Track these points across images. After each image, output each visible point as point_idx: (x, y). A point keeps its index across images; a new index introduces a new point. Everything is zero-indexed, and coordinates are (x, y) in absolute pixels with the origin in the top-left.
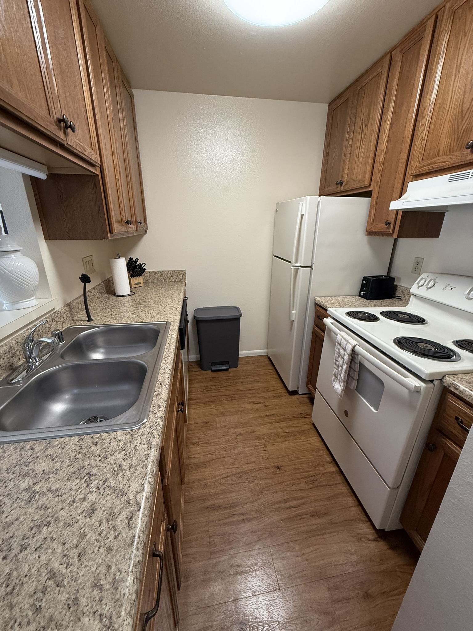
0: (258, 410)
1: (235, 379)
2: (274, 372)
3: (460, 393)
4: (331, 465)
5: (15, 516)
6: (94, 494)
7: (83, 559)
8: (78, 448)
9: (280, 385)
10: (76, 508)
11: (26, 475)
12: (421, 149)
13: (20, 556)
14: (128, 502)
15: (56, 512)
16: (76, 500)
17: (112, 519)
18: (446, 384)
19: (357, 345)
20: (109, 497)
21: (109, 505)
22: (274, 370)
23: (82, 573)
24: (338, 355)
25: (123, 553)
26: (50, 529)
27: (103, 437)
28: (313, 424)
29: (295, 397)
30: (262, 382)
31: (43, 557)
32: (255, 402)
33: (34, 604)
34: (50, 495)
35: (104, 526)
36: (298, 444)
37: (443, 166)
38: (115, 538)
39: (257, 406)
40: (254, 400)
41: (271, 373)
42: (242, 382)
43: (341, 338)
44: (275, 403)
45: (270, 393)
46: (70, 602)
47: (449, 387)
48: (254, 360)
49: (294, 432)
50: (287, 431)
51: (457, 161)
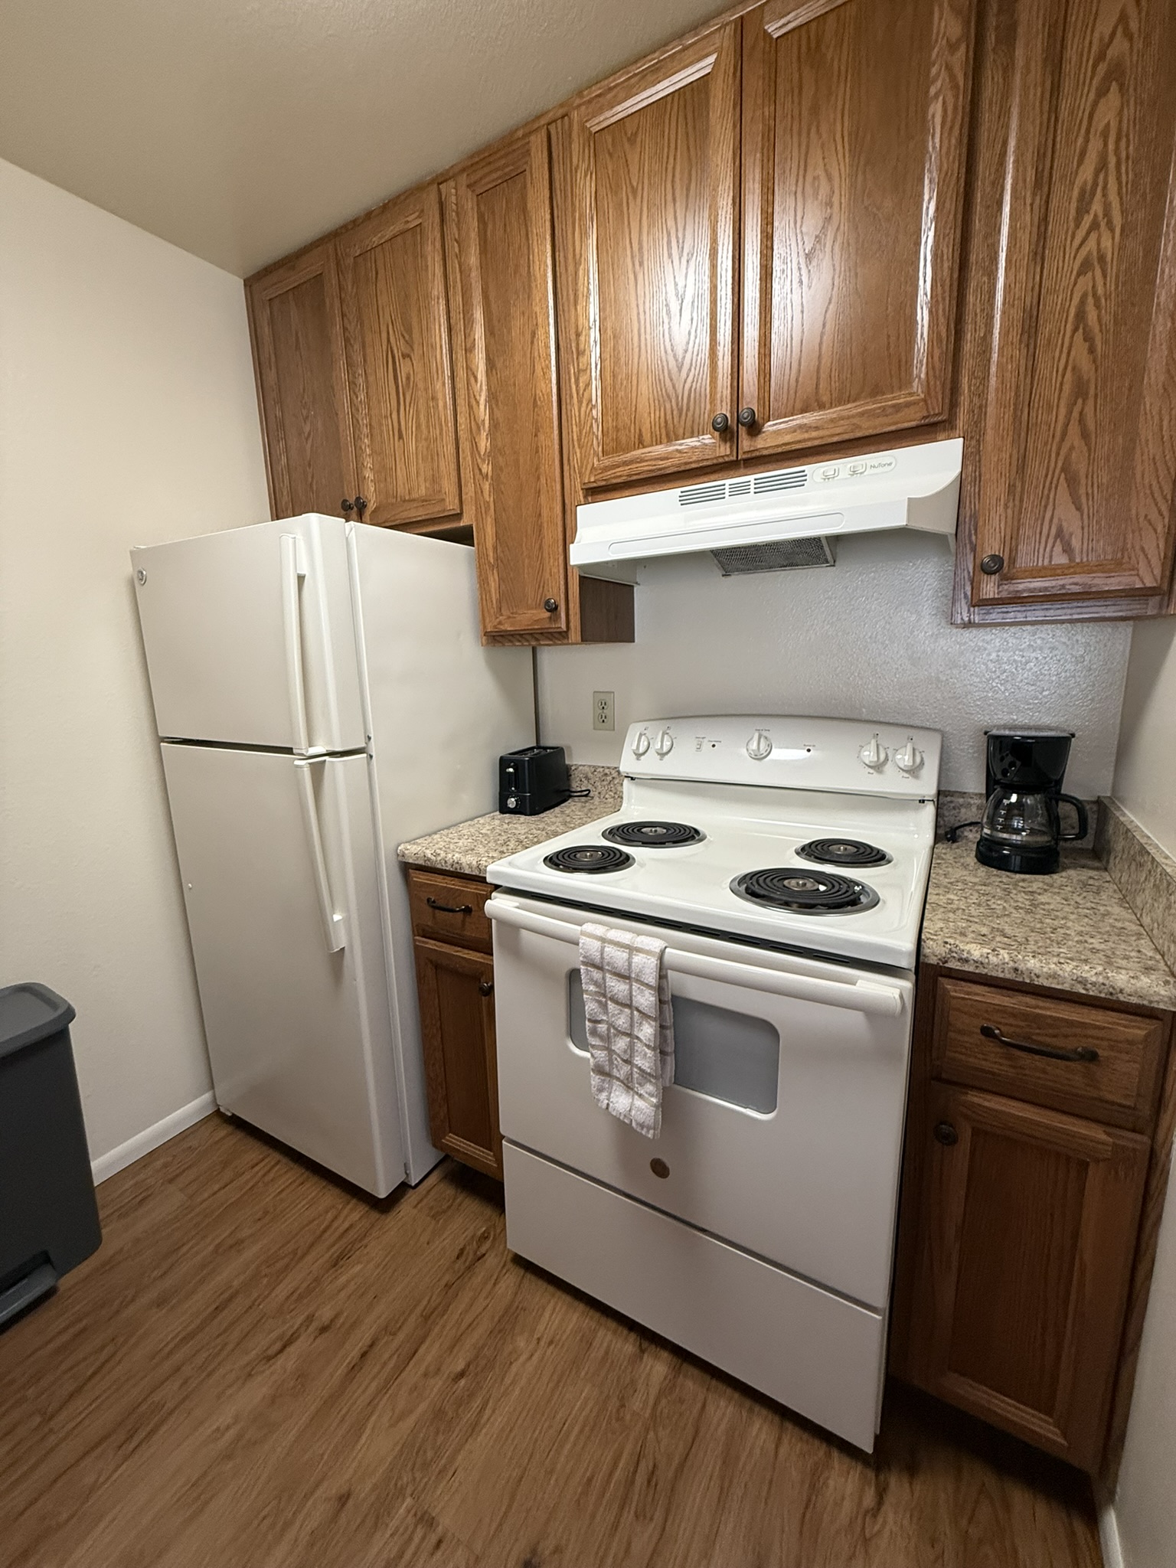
0: (302, 1377)
1: (118, 1312)
2: (279, 1162)
3: (977, 967)
4: (648, 1360)
9: (331, 1197)
12: (595, 426)
18: (935, 958)
19: (666, 947)
22: (276, 1156)
24: (600, 1002)
28: (520, 1261)
29: (406, 1208)
30: (251, 1235)
32: (270, 1352)
36: (523, 1382)
37: (660, 469)
39: (289, 1361)
40: (261, 1342)
41: (271, 1175)
42: (160, 1303)
43: (598, 944)
44: (352, 1286)
45: (309, 1258)
47: (946, 962)
48: (165, 1166)
49: (483, 1347)
50: (460, 1366)
51: (694, 458)
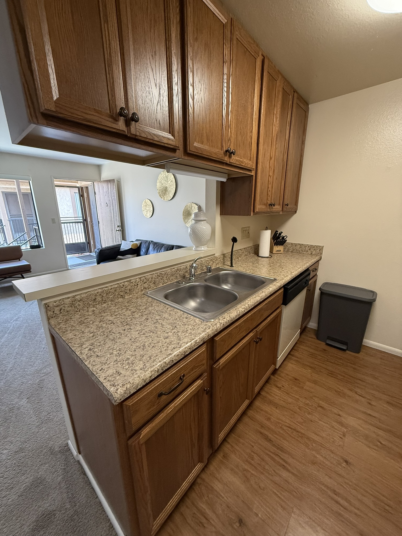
1: (348, 363)
5: (148, 325)
6: (172, 333)
7: (153, 348)
8: (180, 316)
10: (163, 334)
11: (160, 315)
13: (142, 335)
14: (179, 343)
15: (158, 331)
16: (165, 332)
17: (169, 344)
20: (175, 337)
21: (172, 340)
23: (150, 351)
25: (163, 355)
26: (153, 334)
27: (191, 317)
31: (146, 340)
32: (358, 393)
33: (135, 349)
34: (161, 325)
35: (166, 344)
38: (165, 350)
39: (358, 397)
40: (359, 391)
42: (355, 369)
44: (385, 408)
45: (384, 396)
46: (142, 355)
49: (392, 449)
50: (383, 443)
